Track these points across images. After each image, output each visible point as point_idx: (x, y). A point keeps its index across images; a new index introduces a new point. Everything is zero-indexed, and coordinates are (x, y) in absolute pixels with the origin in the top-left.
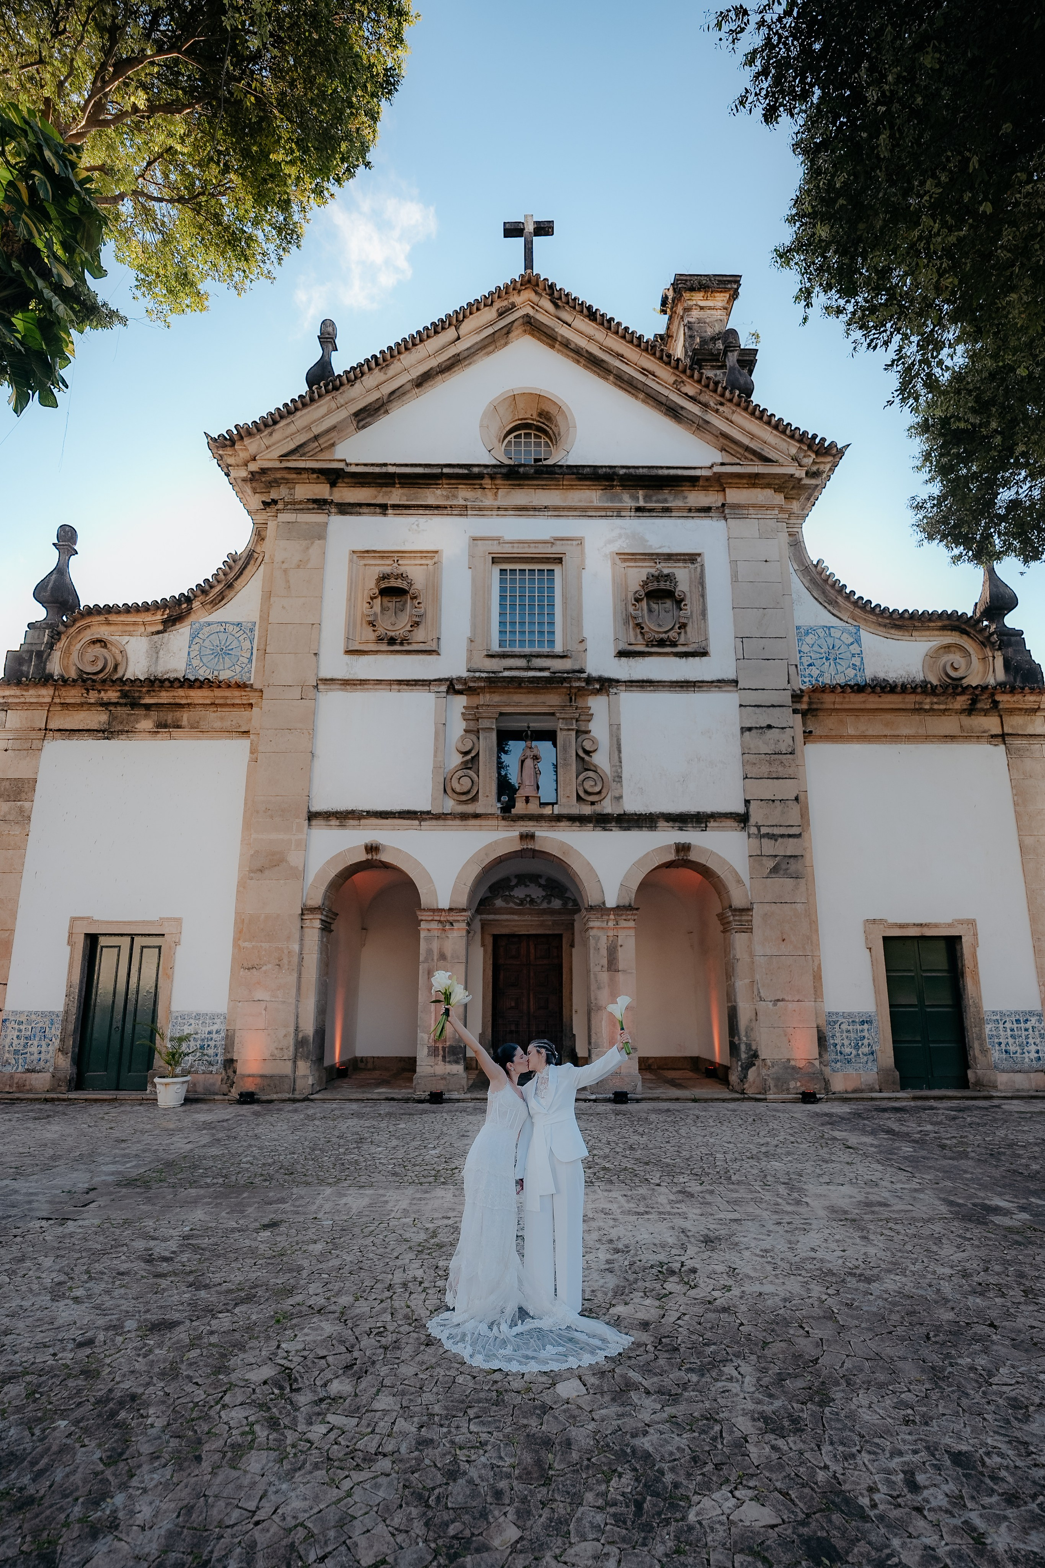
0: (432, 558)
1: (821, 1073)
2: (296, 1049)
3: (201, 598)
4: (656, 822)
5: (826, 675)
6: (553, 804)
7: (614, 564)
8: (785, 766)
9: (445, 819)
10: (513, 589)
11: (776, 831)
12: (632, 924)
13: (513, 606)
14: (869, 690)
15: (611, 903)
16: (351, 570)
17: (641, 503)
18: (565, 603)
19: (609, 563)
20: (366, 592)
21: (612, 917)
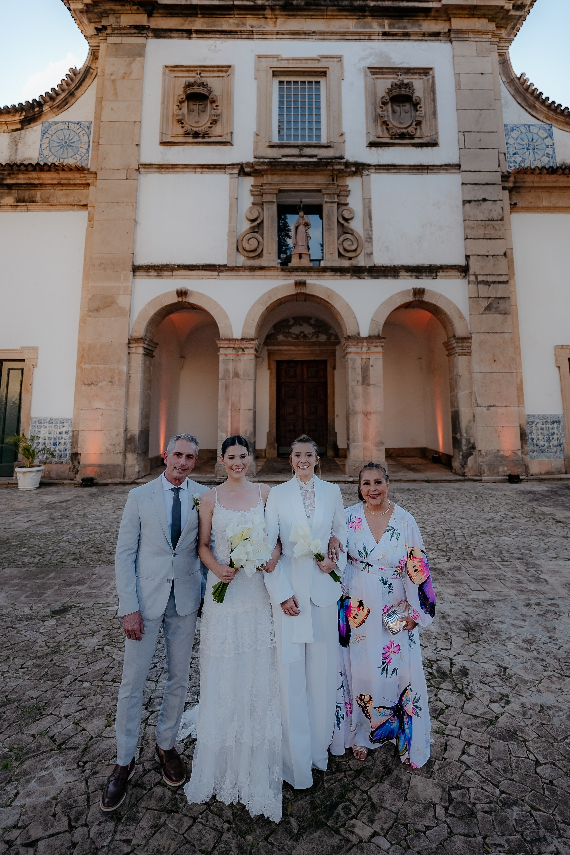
0: (226, 71)
1: (523, 460)
2: (126, 445)
3: (50, 103)
4: (398, 272)
5: (527, 161)
6: (319, 261)
7: (366, 75)
8: (496, 230)
9: (238, 271)
10: (289, 96)
11: (490, 279)
12: (380, 349)
13: (289, 108)
14: (561, 171)
15: (364, 333)
16: (164, 80)
17: (387, 29)
18: (328, 106)
19: (362, 75)
20: (176, 98)
21: (365, 344)
